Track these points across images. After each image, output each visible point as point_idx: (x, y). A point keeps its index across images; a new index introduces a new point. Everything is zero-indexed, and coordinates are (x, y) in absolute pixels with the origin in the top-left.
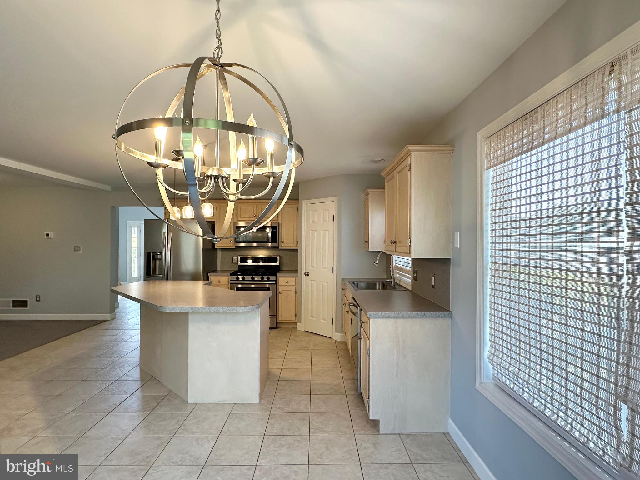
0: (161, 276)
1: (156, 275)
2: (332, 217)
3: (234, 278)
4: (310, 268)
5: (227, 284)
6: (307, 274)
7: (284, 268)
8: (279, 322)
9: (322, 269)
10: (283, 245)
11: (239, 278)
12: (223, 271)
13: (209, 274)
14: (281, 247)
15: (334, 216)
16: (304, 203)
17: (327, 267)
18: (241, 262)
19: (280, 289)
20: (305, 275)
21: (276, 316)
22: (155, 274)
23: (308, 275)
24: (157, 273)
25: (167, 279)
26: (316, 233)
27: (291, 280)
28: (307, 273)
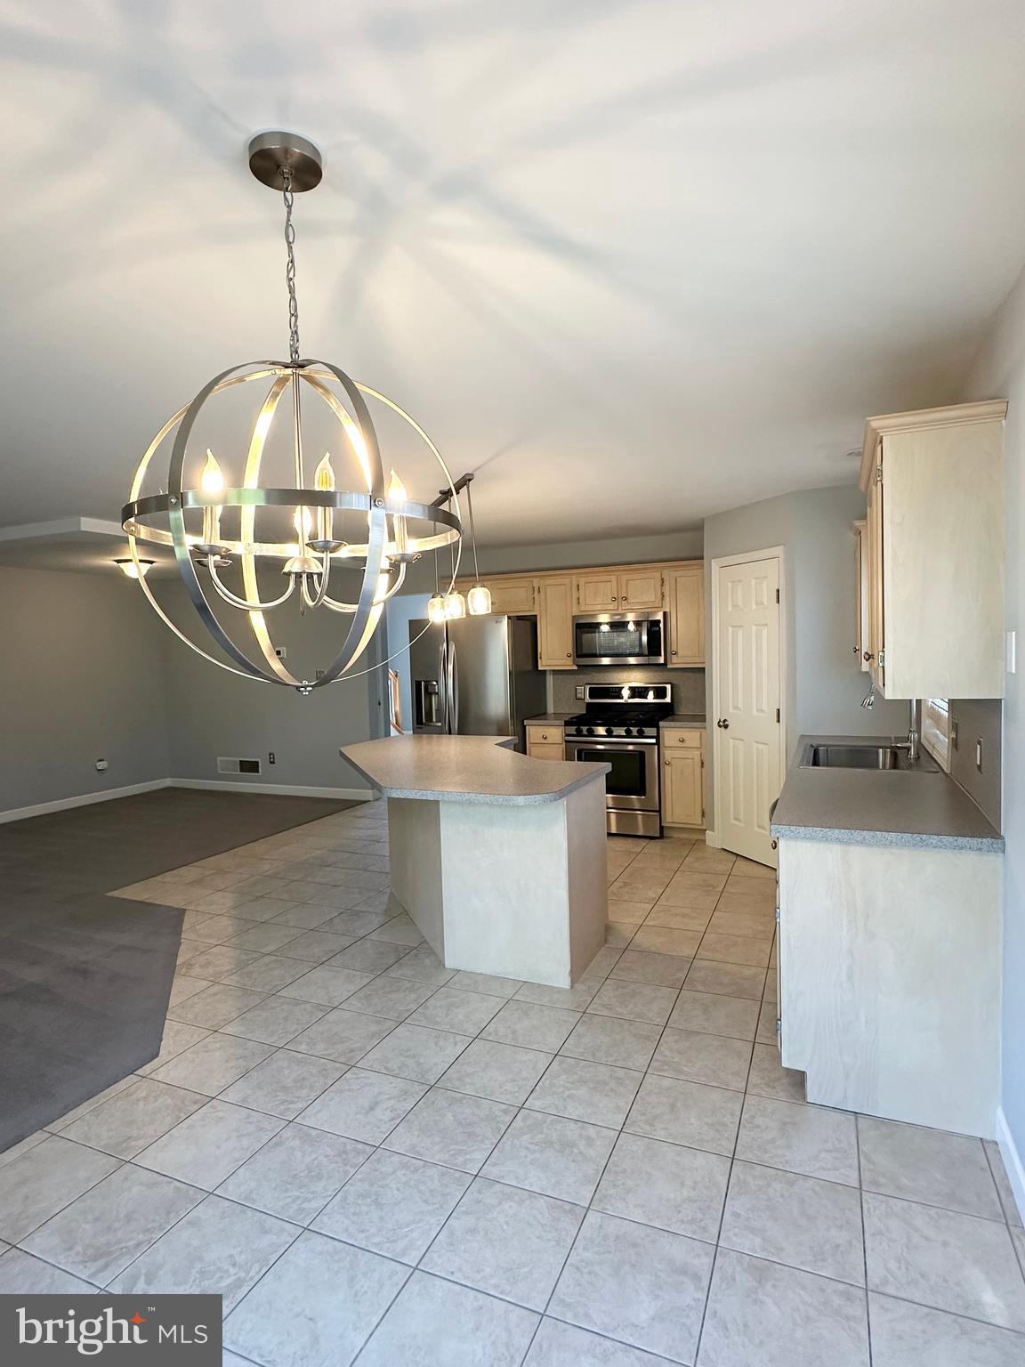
0: (440, 724)
1: (432, 724)
2: (775, 593)
3: (572, 730)
4: (731, 710)
5: (560, 741)
6: (724, 725)
7: (682, 710)
8: (667, 825)
9: (755, 712)
10: (674, 659)
11: (582, 731)
12: (557, 715)
13: (526, 722)
14: (671, 663)
15: (778, 591)
16: (715, 565)
17: (764, 708)
18: (591, 697)
19: (668, 755)
20: (720, 726)
21: (660, 811)
22: (431, 721)
23: (726, 727)
24: (434, 720)
25: (450, 733)
26: (740, 633)
27: (691, 736)
28: (725, 721)
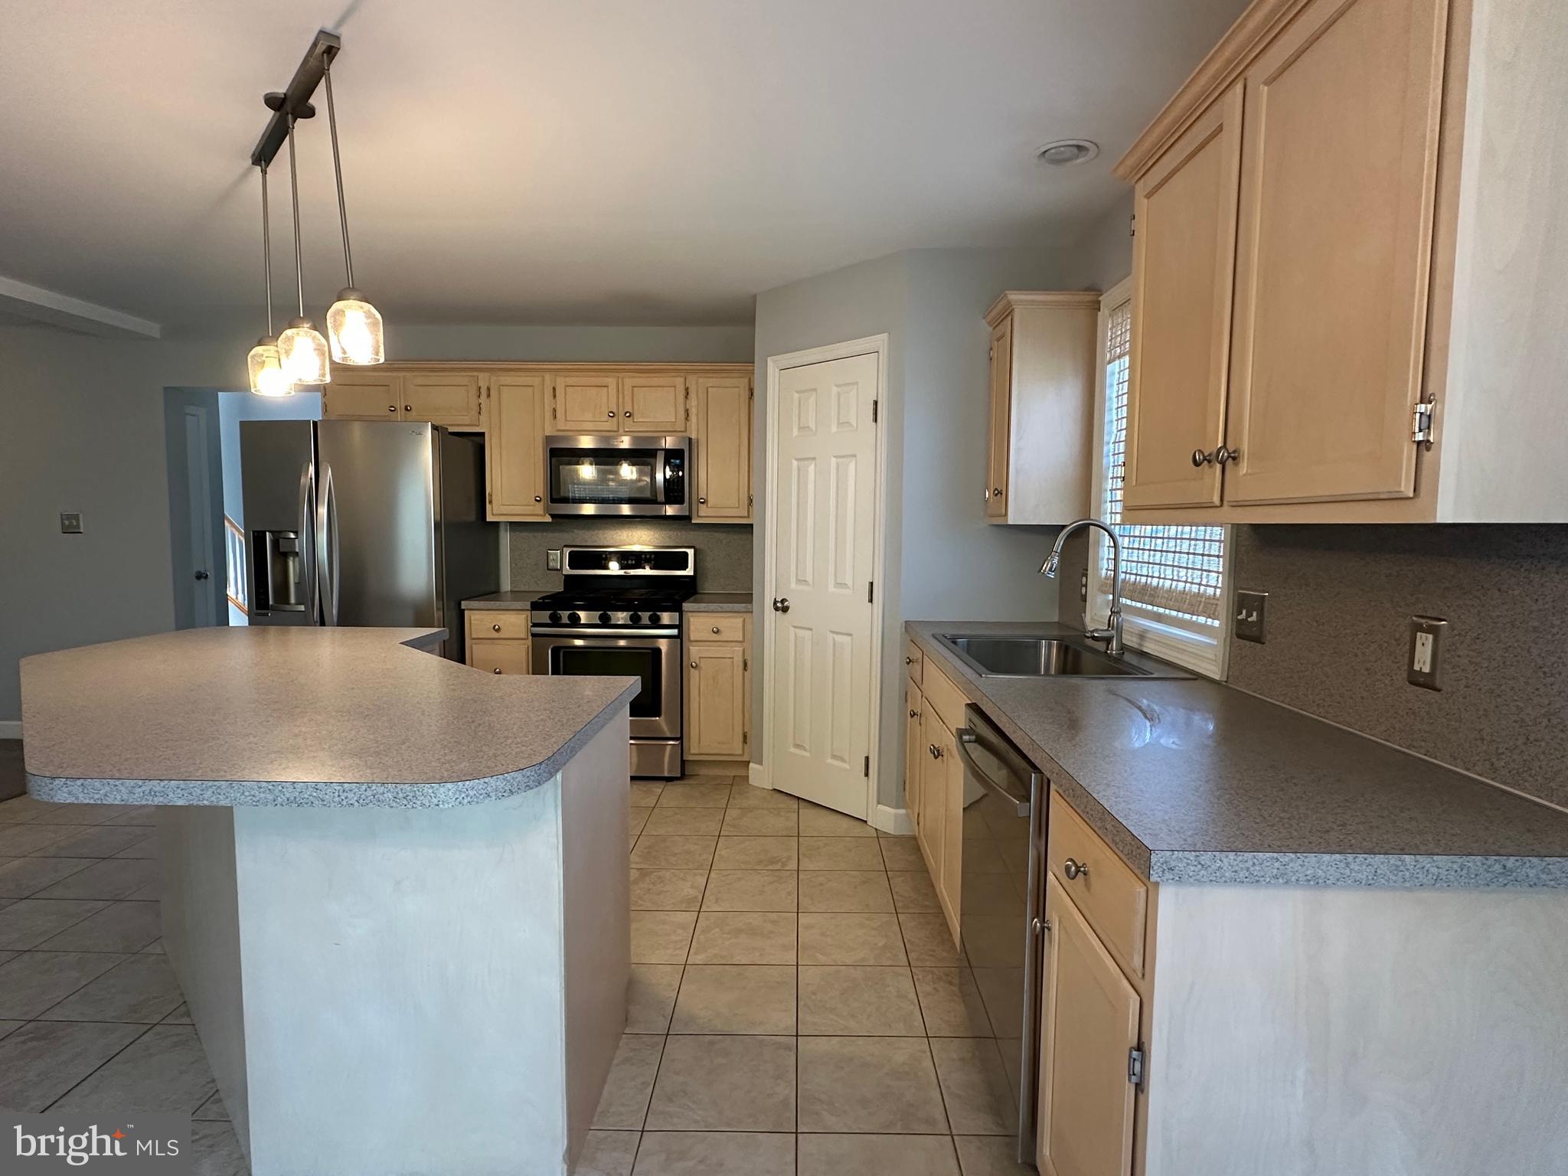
0: (302, 608)
1: (288, 607)
2: (872, 407)
4: (793, 585)
6: (782, 607)
7: (708, 587)
8: (691, 758)
10: (703, 510)
11: (560, 618)
13: (464, 604)
14: (698, 516)
15: (876, 403)
16: (773, 366)
17: (849, 582)
18: (572, 567)
19: (694, 652)
20: (777, 609)
21: (681, 739)
22: (287, 601)
23: (785, 609)
24: (293, 600)
25: (323, 623)
27: (731, 624)
28: (783, 601)
